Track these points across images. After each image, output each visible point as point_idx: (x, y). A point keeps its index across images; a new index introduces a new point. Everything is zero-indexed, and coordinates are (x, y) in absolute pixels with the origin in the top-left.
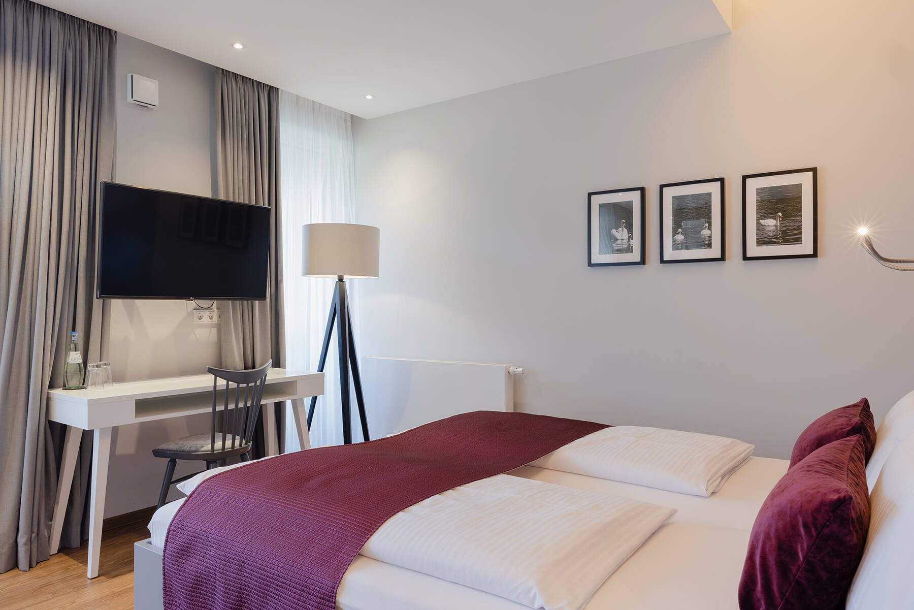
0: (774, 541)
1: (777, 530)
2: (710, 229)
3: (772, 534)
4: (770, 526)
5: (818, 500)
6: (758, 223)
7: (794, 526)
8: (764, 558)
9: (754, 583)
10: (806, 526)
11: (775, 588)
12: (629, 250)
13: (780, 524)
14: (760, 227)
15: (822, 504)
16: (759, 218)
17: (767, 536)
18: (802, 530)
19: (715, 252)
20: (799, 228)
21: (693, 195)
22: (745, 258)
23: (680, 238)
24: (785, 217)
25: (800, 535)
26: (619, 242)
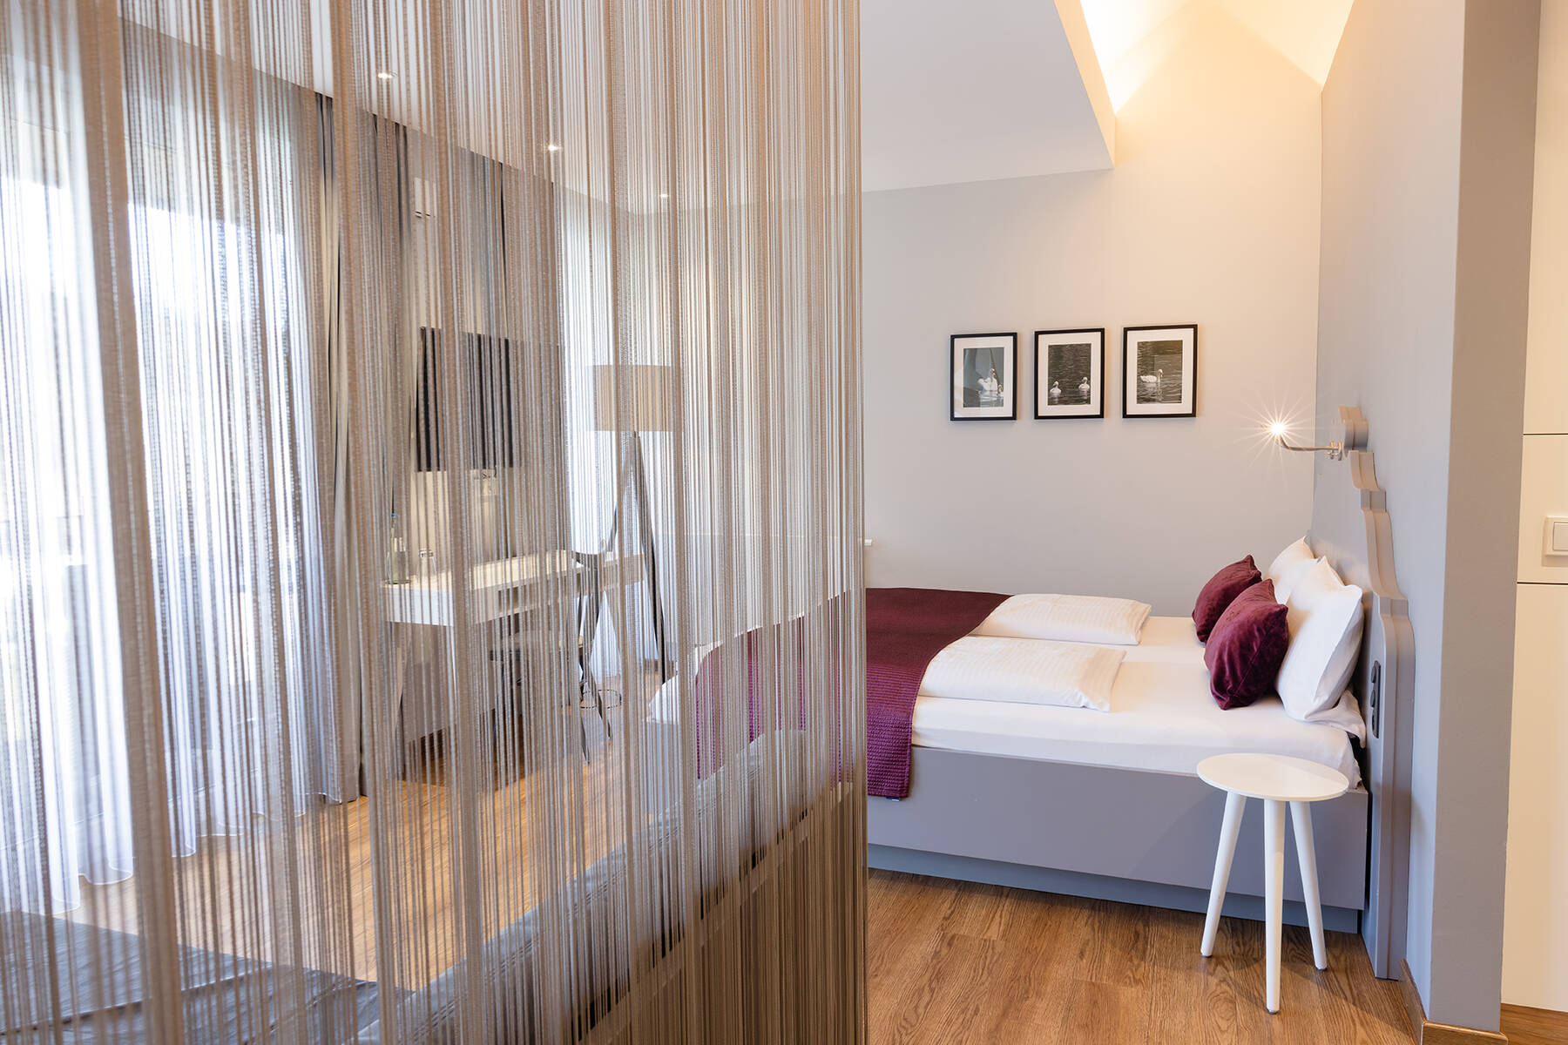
0: (1237, 644)
1: (1238, 637)
2: (1089, 383)
3: (1235, 639)
4: (1233, 635)
5: (1267, 613)
6: (1139, 380)
7: (1251, 633)
8: (1230, 655)
9: (1224, 672)
10: (1259, 630)
11: (1239, 672)
12: (999, 403)
13: (1241, 633)
14: (1140, 383)
15: (1270, 615)
16: (1139, 374)
17: (1232, 642)
18: (1257, 634)
19: (1094, 408)
20: (1180, 386)
21: (1071, 345)
22: (1125, 416)
23: (1057, 391)
24: (1165, 375)
25: (1255, 637)
26: (988, 393)
